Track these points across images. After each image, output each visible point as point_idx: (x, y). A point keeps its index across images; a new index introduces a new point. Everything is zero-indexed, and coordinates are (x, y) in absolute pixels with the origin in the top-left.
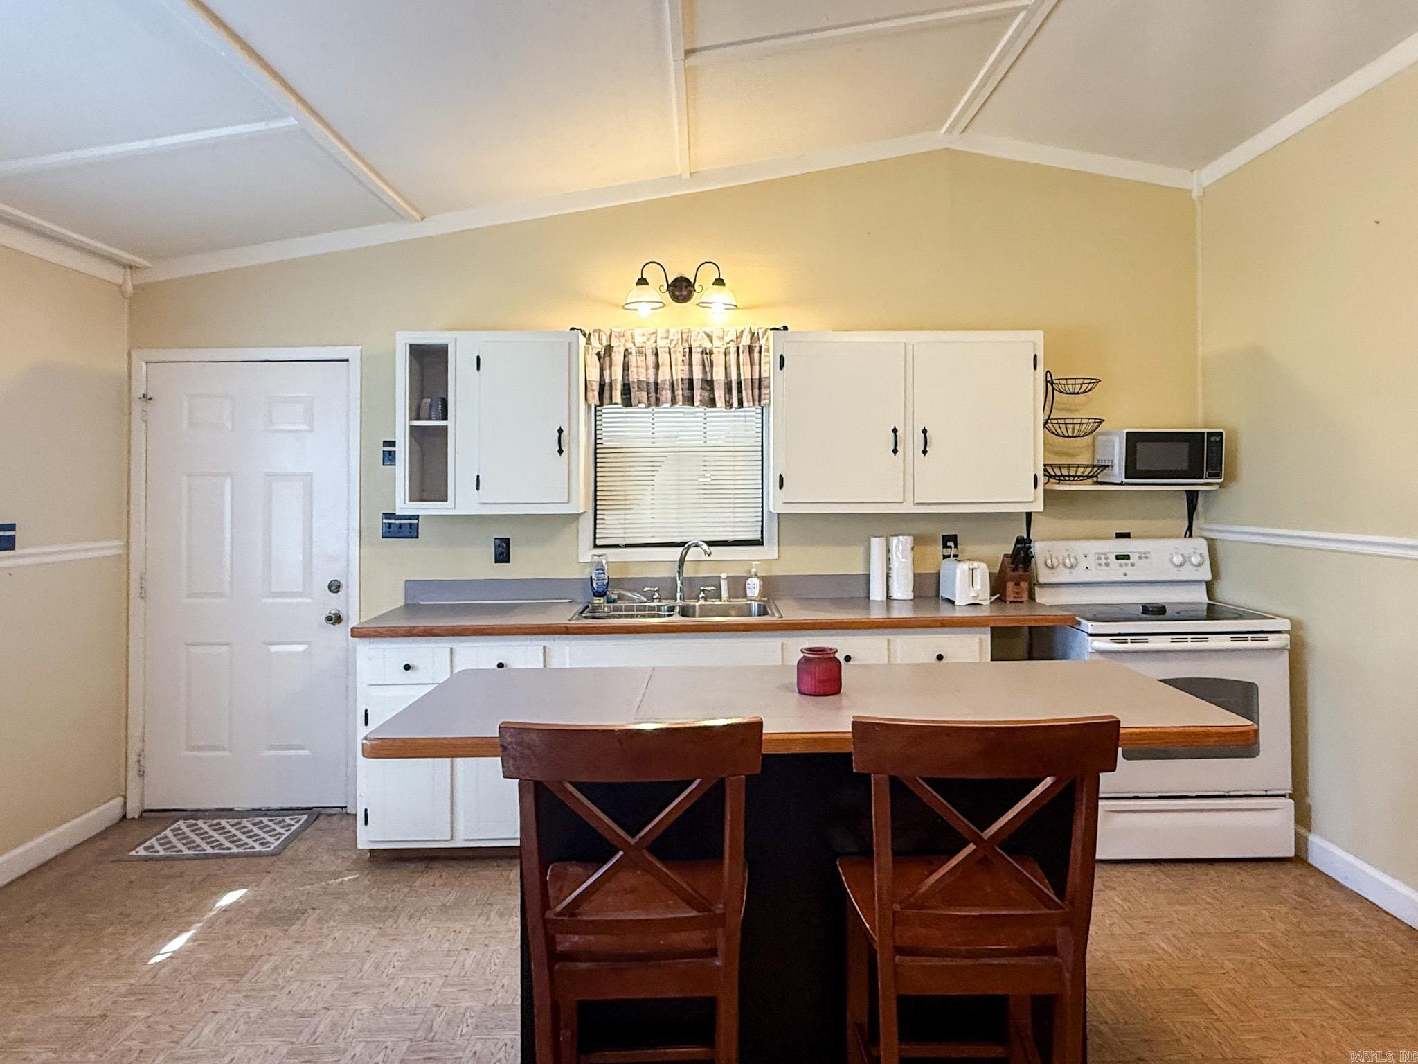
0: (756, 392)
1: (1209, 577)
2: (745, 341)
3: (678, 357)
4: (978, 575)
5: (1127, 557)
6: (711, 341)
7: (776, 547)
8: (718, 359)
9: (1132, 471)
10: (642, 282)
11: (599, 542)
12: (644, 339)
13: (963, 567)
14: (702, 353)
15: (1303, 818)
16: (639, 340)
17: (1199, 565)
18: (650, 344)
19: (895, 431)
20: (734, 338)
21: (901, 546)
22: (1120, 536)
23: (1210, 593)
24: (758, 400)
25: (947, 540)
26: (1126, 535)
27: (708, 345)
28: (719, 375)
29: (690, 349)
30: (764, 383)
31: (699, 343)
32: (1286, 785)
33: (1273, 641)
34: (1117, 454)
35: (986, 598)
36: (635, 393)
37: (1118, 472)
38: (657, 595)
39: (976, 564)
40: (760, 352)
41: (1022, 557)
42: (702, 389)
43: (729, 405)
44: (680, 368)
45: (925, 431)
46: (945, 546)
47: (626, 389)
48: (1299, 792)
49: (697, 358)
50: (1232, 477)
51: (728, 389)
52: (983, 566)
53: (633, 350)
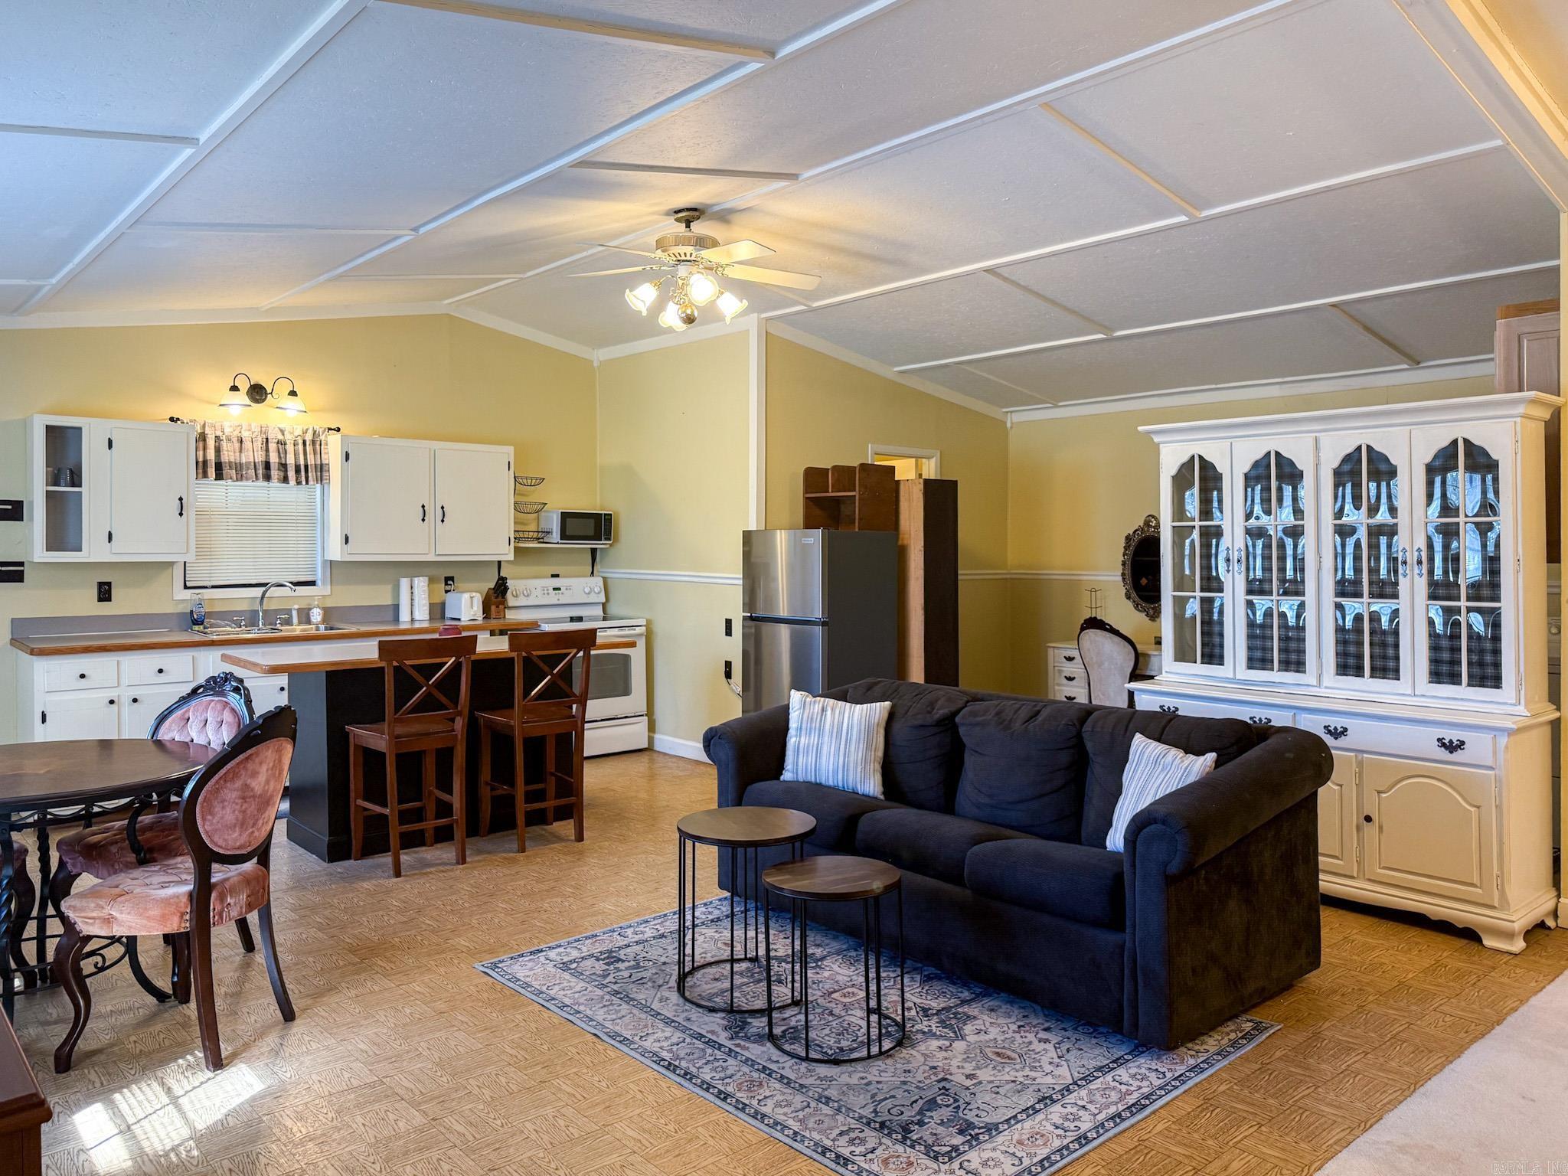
0: (319, 474)
1: (604, 601)
2: (309, 437)
3: (258, 444)
4: (475, 601)
5: (560, 589)
6: (283, 435)
7: (329, 587)
8: (290, 448)
9: (564, 536)
10: (234, 388)
11: (188, 584)
12: (231, 430)
13: (466, 596)
14: (278, 443)
15: (652, 728)
16: (227, 431)
17: (599, 593)
18: (236, 433)
19: (423, 506)
20: (301, 433)
21: (421, 584)
22: (553, 576)
23: (604, 611)
24: (321, 479)
25: (449, 580)
26: (557, 576)
27: (280, 437)
28: (291, 460)
29: (267, 439)
30: (325, 468)
31: (274, 435)
32: (643, 709)
33: (638, 630)
34: (555, 526)
35: (480, 616)
36: (226, 471)
37: (556, 536)
38: (243, 623)
39: (474, 594)
40: (321, 445)
41: (501, 588)
42: (279, 469)
43: (299, 483)
44: (260, 453)
45: (443, 508)
46: (446, 584)
47: (219, 466)
48: (650, 713)
49: (272, 446)
50: (616, 540)
51: (298, 471)
52: (478, 595)
53: (224, 438)
